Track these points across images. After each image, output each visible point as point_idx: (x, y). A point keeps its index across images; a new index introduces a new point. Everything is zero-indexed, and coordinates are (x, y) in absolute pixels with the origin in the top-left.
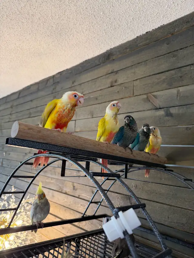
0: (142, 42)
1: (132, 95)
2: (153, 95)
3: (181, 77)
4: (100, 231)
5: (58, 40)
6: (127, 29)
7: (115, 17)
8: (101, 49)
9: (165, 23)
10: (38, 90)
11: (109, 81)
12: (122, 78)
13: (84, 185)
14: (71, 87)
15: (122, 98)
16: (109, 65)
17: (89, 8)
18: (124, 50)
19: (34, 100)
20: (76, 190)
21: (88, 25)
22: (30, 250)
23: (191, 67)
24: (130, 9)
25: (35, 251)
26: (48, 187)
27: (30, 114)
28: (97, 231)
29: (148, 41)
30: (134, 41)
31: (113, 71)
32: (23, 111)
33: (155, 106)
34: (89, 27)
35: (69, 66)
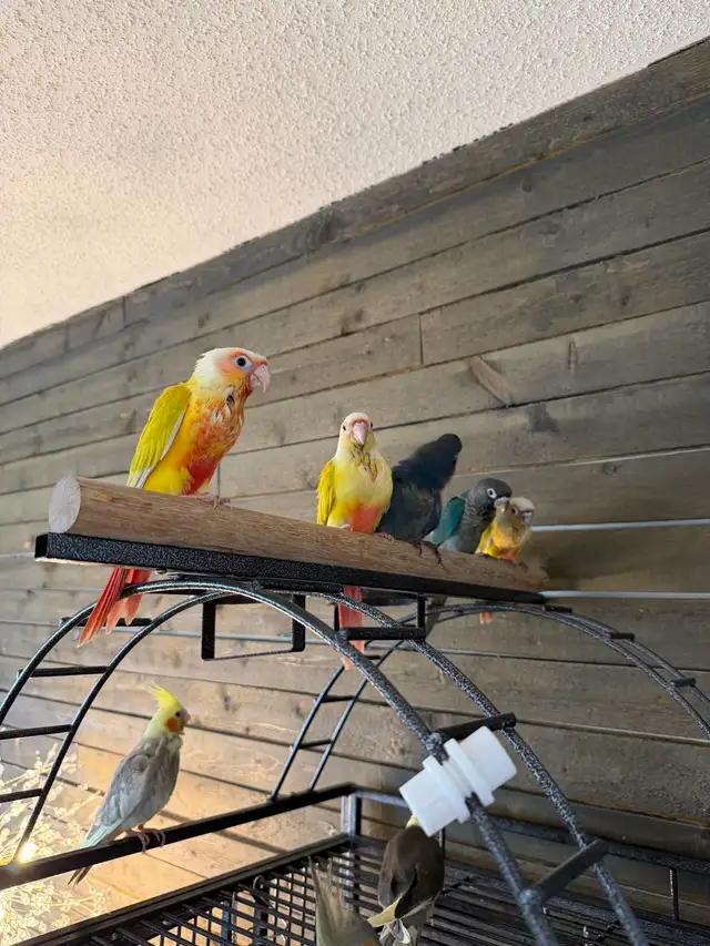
0: (440, 182)
1: (418, 363)
2: (487, 362)
3: (577, 299)
4: (336, 844)
5: (144, 174)
6: (391, 137)
7: (348, 97)
8: (299, 203)
9: (516, 121)
10: (67, 352)
11: (333, 317)
12: (378, 306)
13: (262, 688)
14: (195, 339)
15: (384, 375)
16: (330, 261)
17: (261, 66)
18: (381, 208)
19: (48, 388)
20: (235, 710)
21: (255, 124)
22: (100, 937)
23: (607, 266)
24: (399, 74)
25: (114, 937)
26: (128, 711)
27: (38, 441)
28: (326, 847)
29: (460, 179)
30: (415, 178)
31: (347, 280)
32: (9, 432)
33: (496, 398)
34: (259, 130)
35: (182, 264)
